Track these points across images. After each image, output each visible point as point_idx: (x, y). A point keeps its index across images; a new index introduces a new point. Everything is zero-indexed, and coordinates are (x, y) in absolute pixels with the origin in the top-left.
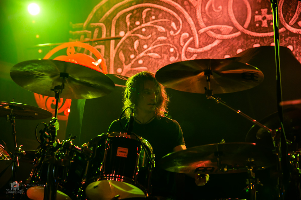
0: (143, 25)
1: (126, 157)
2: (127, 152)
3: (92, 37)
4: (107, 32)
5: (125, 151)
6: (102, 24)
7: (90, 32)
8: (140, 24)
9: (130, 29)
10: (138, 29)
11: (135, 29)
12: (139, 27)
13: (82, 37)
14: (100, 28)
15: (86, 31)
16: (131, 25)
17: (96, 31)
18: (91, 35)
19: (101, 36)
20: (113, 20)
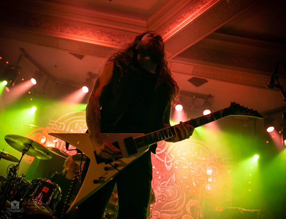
0: (83, 130)
1: (47, 192)
2: (48, 190)
3: (57, 128)
4: (65, 128)
5: (47, 189)
6: (64, 124)
7: (57, 126)
8: (81, 129)
9: (76, 130)
10: (80, 131)
11: (78, 130)
12: (80, 130)
13: (53, 127)
14: (62, 125)
15: (56, 125)
16: (77, 128)
17: (60, 126)
18: (57, 127)
19: (61, 129)
20: (70, 123)
